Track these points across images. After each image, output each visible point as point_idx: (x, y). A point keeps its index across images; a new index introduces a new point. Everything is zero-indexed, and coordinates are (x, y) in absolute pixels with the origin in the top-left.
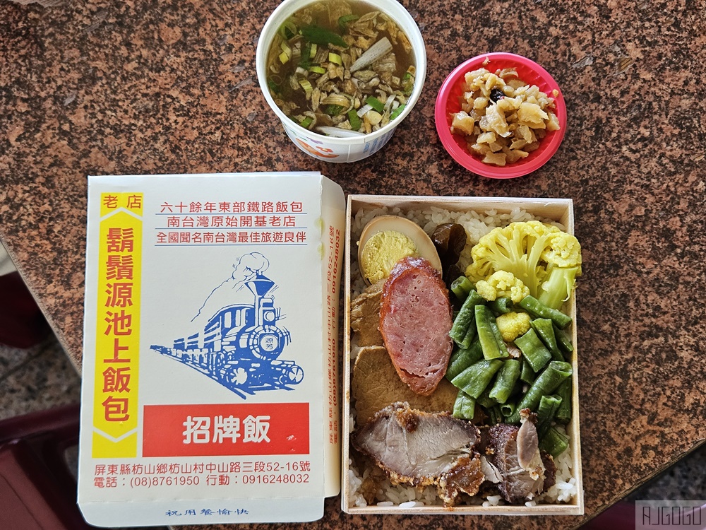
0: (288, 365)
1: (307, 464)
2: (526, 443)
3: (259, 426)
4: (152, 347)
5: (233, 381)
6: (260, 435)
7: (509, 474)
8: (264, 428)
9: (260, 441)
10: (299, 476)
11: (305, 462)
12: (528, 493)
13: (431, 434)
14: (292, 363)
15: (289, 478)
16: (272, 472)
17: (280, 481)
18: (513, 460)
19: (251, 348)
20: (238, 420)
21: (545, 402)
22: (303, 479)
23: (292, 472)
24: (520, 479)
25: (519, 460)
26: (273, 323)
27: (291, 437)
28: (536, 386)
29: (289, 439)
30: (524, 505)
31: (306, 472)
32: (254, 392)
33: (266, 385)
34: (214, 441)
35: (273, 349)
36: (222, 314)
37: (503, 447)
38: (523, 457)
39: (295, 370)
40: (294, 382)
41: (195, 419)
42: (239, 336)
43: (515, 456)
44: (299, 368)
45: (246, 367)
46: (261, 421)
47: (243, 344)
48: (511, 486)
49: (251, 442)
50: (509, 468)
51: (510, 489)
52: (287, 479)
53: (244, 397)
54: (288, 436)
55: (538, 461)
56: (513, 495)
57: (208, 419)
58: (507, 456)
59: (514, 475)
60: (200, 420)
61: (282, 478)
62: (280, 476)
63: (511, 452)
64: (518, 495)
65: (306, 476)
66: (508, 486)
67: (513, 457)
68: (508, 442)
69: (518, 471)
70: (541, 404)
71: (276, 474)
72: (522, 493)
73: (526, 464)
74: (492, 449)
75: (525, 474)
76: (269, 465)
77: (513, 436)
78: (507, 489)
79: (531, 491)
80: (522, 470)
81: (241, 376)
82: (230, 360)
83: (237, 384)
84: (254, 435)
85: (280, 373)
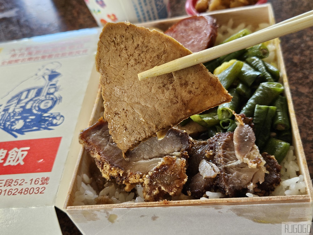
0: (54, 115)
1: (47, 179)
2: (241, 139)
5: (13, 128)
6: (18, 160)
7: (226, 166)
8: (23, 155)
9: (16, 164)
10: (38, 189)
11: (46, 178)
12: (249, 183)
15: (29, 191)
16: (18, 187)
17: (21, 193)
18: (230, 155)
19: (33, 108)
21: (260, 108)
22: (40, 191)
23: (33, 185)
24: (238, 170)
25: (236, 152)
26: (52, 94)
27: (42, 160)
30: (245, 196)
31: (45, 185)
32: (25, 133)
33: (35, 128)
35: (48, 107)
36: (21, 93)
37: (220, 145)
38: (240, 150)
39: (58, 118)
40: (56, 125)
42: (27, 103)
43: (233, 152)
44: (62, 116)
45: (24, 119)
46: (22, 151)
47: (28, 107)
48: (229, 177)
49: (10, 166)
50: (226, 162)
51: (228, 181)
52: (27, 191)
53: (16, 136)
54: (39, 160)
55: (257, 153)
56: (231, 185)
58: (223, 152)
59: (231, 167)
61: (23, 191)
62: (22, 189)
63: (228, 149)
64: (236, 185)
65: (43, 189)
66: (226, 177)
67: (230, 152)
68: (225, 141)
69: (235, 163)
70: (256, 110)
71: (20, 188)
72: (240, 183)
73: (244, 156)
74: (211, 151)
75: (244, 166)
76: (17, 181)
77: (229, 136)
78: (225, 179)
79: (252, 181)
80: (239, 162)
81: (20, 124)
82: (16, 116)
83: (15, 129)
84: (14, 160)
85: (47, 120)
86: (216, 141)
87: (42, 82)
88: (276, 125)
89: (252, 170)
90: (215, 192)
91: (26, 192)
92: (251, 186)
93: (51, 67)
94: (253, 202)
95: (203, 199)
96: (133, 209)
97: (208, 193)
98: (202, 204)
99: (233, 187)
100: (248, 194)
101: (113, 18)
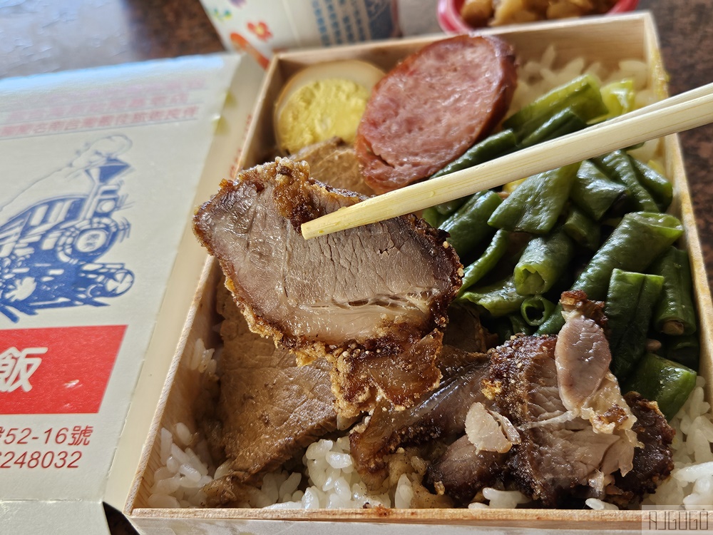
0: (110, 269)
1: (87, 431)
5: (8, 296)
6: (17, 379)
7: (535, 424)
8: (29, 366)
9: (11, 389)
10: (63, 455)
11: (83, 428)
12: (592, 474)
14: (118, 267)
15: (40, 459)
16: (14, 447)
17: (22, 463)
18: (547, 396)
19: (59, 249)
21: (621, 279)
22: (69, 460)
23: (52, 446)
24: (565, 437)
25: (562, 390)
26: (107, 215)
27: (74, 383)
28: (606, 253)
30: (582, 506)
31: (80, 447)
32: (37, 311)
33: (61, 300)
35: (95, 249)
36: (33, 209)
37: (521, 369)
38: (571, 385)
39: (119, 276)
40: (113, 294)
42: (45, 235)
43: (553, 389)
44: (129, 272)
45: (37, 274)
46: (28, 356)
47: (47, 245)
48: (541, 453)
50: (536, 414)
51: (539, 463)
52: (37, 459)
53: (14, 319)
54: (68, 381)
55: (614, 396)
56: (548, 476)
58: (530, 388)
59: (548, 428)
61: (28, 458)
62: (25, 454)
63: (541, 380)
64: (562, 476)
65: (77, 456)
66: (536, 454)
67: (545, 389)
68: (535, 360)
69: (559, 419)
70: (613, 283)
71: (19, 450)
72: (572, 472)
73: (581, 401)
74: (497, 382)
75: (580, 426)
76: (12, 432)
77: (545, 348)
78: (532, 459)
79: (600, 467)
80: (570, 416)
81: (24, 289)
82: (18, 267)
83: (13, 300)
84: (6, 379)
85: (92, 281)
86: (511, 356)
87: (84, 186)
88: (663, 322)
89: (601, 437)
90: (506, 488)
91: (33, 463)
92: (599, 482)
93: (107, 148)
94: (603, 524)
95: (475, 509)
96: (299, 525)
97: (488, 492)
98: (473, 522)
99: (553, 481)
100: (590, 502)
101: (260, 31)
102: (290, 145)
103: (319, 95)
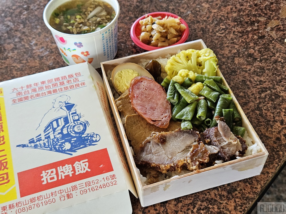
0: (90, 135)
1: (114, 176)
2: (223, 130)
3: (83, 165)
4: (17, 146)
5: (63, 149)
6: (84, 169)
7: (221, 146)
8: (85, 165)
9: (85, 171)
10: (111, 183)
11: (112, 175)
13: (174, 141)
14: (93, 134)
15: (106, 185)
16: (96, 185)
17: (101, 188)
18: (221, 139)
19: (70, 133)
20: (70, 165)
21: (225, 111)
22: (114, 183)
23: (106, 181)
24: (228, 147)
25: (224, 138)
26: (79, 120)
27: (101, 166)
28: (218, 106)
29: (101, 167)
30: (236, 159)
31: (115, 179)
32: (76, 151)
33: (82, 146)
34: (60, 178)
35: (81, 130)
36: (52, 123)
37: (213, 135)
38: (225, 136)
40: (96, 141)
41: (47, 171)
42: (62, 129)
44: (97, 135)
46: (83, 163)
47: (65, 132)
48: (225, 151)
49: (80, 174)
50: (220, 143)
52: (105, 186)
53: (71, 155)
55: (233, 136)
56: (228, 155)
57: (54, 170)
58: (217, 139)
59: (224, 146)
60: (50, 171)
61: (102, 186)
62: (101, 185)
63: (218, 137)
64: (230, 154)
65: (115, 182)
66: (224, 151)
67: (220, 138)
68: (215, 133)
69: (225, 143)
70: (223, 113)
71: (99, 185)
72: (232, 153)
73: (229, 139)
74: (208, 139)
75: (229, 144)
76: (93, 182)
77: (216, 130)
78: (224, 153)
79: (236, 151)
80: (227, 142)
81: (67, 146)
82: (60, 141)
83: (66, 150)
84: (81, 170)
85: (88, 139)
86: (209, 133)
88: (235, 119)
89: (235, 145)
90: (220, 160)
91: (104, 187)
92: (237, 153)
94: (241, 161)
95: (216, 165)
96: (182, 179)
97: (216, 162)
98: (217, 167)
99: (229, 156)
100: (237, 158)
101: (86, 54)
102: (121, 90)
103: (123, 74)
